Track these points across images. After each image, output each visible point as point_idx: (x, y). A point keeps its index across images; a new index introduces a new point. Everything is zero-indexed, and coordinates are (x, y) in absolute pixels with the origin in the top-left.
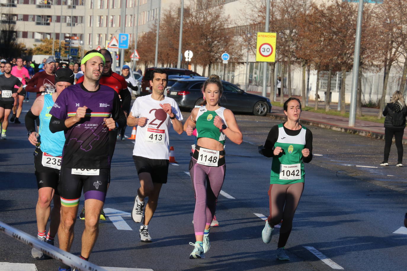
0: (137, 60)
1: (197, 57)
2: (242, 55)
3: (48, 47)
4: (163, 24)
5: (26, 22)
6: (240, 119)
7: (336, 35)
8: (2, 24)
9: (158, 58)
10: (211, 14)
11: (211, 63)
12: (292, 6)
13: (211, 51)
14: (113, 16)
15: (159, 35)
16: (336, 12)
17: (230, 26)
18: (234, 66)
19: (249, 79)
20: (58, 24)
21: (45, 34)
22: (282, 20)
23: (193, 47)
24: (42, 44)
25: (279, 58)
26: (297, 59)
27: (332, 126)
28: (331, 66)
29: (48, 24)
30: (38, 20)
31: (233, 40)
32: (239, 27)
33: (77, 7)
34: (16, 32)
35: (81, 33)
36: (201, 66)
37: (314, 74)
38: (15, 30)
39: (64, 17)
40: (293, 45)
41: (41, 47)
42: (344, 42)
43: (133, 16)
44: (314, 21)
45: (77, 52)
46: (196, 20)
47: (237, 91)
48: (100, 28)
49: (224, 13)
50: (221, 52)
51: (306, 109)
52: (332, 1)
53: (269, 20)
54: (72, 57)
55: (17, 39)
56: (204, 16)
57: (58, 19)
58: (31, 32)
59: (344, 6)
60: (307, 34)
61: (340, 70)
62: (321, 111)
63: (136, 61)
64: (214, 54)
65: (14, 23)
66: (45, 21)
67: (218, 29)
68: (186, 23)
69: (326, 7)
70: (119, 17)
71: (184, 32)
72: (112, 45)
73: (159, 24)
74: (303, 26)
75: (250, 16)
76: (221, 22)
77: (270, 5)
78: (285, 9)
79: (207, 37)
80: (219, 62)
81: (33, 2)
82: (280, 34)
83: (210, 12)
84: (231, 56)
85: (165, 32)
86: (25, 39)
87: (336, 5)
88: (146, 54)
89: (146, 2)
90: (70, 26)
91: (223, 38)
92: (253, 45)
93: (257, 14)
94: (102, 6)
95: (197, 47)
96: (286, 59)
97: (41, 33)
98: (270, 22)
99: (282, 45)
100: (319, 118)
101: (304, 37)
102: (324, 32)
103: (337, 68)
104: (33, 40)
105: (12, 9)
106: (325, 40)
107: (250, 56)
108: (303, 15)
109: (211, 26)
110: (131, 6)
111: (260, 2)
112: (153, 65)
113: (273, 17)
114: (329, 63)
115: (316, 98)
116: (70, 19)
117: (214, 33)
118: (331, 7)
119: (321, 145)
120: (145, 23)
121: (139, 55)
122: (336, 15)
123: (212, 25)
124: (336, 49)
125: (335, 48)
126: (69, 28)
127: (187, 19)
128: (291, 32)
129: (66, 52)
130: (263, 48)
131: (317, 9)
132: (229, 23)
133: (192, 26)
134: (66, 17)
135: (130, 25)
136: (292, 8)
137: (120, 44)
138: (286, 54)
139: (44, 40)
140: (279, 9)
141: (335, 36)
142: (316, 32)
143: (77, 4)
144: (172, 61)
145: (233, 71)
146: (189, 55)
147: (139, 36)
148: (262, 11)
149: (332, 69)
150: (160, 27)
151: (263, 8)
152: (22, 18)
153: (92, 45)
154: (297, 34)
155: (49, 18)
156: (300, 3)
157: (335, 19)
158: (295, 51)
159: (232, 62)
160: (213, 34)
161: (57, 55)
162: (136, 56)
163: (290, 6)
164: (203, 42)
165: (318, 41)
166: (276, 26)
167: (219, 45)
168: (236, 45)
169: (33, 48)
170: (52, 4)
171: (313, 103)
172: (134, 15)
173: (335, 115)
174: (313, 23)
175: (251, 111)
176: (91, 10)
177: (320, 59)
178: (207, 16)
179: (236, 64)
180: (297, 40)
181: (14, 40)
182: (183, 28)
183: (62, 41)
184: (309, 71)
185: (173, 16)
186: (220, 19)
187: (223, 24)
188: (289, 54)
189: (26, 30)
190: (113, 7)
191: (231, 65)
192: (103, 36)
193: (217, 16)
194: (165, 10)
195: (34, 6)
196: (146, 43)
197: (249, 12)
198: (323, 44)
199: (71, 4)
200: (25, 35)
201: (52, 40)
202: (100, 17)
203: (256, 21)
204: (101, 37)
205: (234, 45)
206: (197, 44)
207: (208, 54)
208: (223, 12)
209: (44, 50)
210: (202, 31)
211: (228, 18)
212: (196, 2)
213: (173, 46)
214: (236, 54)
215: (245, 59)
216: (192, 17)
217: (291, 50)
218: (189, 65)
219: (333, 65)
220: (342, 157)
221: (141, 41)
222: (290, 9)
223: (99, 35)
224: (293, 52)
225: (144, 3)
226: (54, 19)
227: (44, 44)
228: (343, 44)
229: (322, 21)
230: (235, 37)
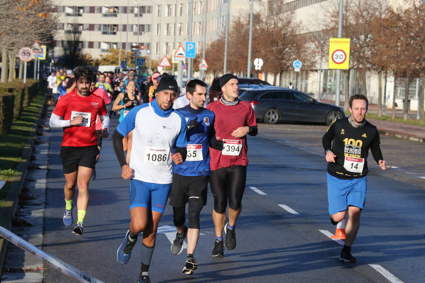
0: (206, 69)
1: (267, 66)
2: (315, 62)
3: (114, 58)
4: (232, 31)
5: (92, 32)
6: (312, 130)
7: (414, 39)
8: (68, 34)
9: (227, 67)
10: (281, 20)
11: (282, 71)
12: (368, 11)
13: (283, 59)
14: (181, 24)
15: (228, 43)
16: (413, 16)
17: (301, 33)
18: (307, 74)
19: (323, 88)
20: (125, 33)
21: (111, 44)
22: (357, 24)
23: (264, 54)
24: (108, 54)
25: (354, 65)
26: (372, 66)
27: (409, 136)
28: (409, 73)
29: (115, 33)
30: (103, 30)
31: (305, 47)
32: (311, 32)
33: (144, 15)
34: (82, 42)
35: (148, 42)
36: (271, 74)
37: (391, 82)
38: (80, 40)
39: (131, 26)
40: (369, 51)
41: (107, 57)
42: (422, 47)
43: (201, 24)
44: (390, 25)
45: (144, 62)
46: (266, 26)
47: (309, 101)
48: (168, 36)
49: (296, 19)
50: (293, 59)
51: (383, 118)
52: (409, 4)
53: (343, 25)
54: (139, 67)
55: (82, 50)
56: (275, 22)
57: (125, 28)
58: (97, 42)
59: (422, 10)
60: (383, 39)
61: (419, 77)
62: (398, 120)
63: (205, 71)
64: (285, 61)
65: (80, 33)
66: (111, 30)
67: (290, 35)
68: (256, 30)
69: (403, 10)
70: (187, 24)
71: (254, 39)
72: (178, 54)
73: (228, 31)
74: (378, 31)
75: (323, 22)
76: (292, 28)
77: (344, 9)
78: (360, 13)
79: (277, 44)
80: (291, 70)
81: (99, 11)
82: (355, 39)
83: (281, 18)
84: (303, 63)
85: (235, 39)
86: (91, 49)
87: (413, 8)
88: (215, 63)
89: (215, 9)
90: (137, 34)
91: (295, 45)
92: (327, 52)
93: (330, 19)
94: (169, 14)
95: (267, 55)
96: (361, 66)
97: (108, 43)
98: (343, 27)
99: (357, 52)
100: (396, 127)
101: (380, 43)
102: (401, 37)
103: (416, 75)
104: (99, 50)
105: (78, 19)
106: (402, 46)
107: (323, 63)
108: (378, 19)
109: (283, 33)
110: (199, 13)
111: (334, 7)
112: (222, 74)
113: (346, 22)
114: (407, 69)
115: (393, 107)
116: (136, 28)
117: (286, 40)
118: (408, 10)
119: (396, 156)
120: (214, 30)
121: (207, 64)
122: (413, 18)
123: (283, 31)
124: (414, 55)
125: (413, 53)
126: (136, 37)
127: (257, 25)
128: (366, 37)
129: (132, 62)
130: (336, 55)
131: (393, 13)
132: (301, 29)
133: (262, 32)
134: (132, 26)
135: (198, 33)
136: (367, 13)
137: (187, 53)
138: (361, 61)
139: (110, 50)
140: (353, 13)
141: (412, 42)
142: (393, 37)
143: (144, 12)
144: (242, 69)
145: (307, 79)
146: (259, 63)
147: (208, 44)
148: (335, 15)
149: (410, 75)
150: (229, 34)
151: (336, 13)
152: (88, 27)
153: (159, 54)
154: (372, 39)
155: (115, 27)
156: (375, 6)
157: (413, 23)
158: (370, 57)
159: (305, 70)
160: (284, 41)
161: (123, 65)
162: (204, 65)
163: (365, 10)
164: (274, 49)
165: (395, 46)
166: (349, 31)
167: (290, 52)
168: (308, 51)
169: (100, 58)
170: (118, 12)
171: (390, 112)
172: (203, 22)
173: (414, 125)
174: (389, 28)
175: (324, 121)
176: (159, 18)
177: (397, 65)
178: (278, 22)
179: (309, 71)
180: (372, 46)
181: (80, 50)
182: (253, 35)
183: (128, 50)
184: (386, 78)
185: (242, 23)
186: (292, 25)
187: (295, 31)
188: (363, 61)
189: (92, 40)
190: (181, 15)
191: (304, 73)
192: (171, 45)
193: (288, 21)
194: (234, 17)
195: (100, 15)
196: (215, 51)
197: (321, 17)
198: (400, 49)
199: (138, 12)
200: (91, 45)
201: (118, 50)
202: (168, 25)
203: (328, 27)
204: (169, 46)
205: (306, 51)
206: (267, 51)
207: (279, 62)
208: (294, 18)
209: (111, 61)
210: (272, 38)
211: (300, 23)
212: (267, 8)
213: (242, 54)
214: (309, 62)
215: (318, 67)
216: (263, 24)
217: (366, 56)
218: (259, 74)
219: (410, 72)
220: (418, 170)
221: (210, 48)
222: (365, 13)
223: (167, 44)
224: (368, 58)
225: (213, 10)
226: (120, 27)
227: (110, 54)
228: (421, 49)
229: (399, 25)
230: (307, 43)
